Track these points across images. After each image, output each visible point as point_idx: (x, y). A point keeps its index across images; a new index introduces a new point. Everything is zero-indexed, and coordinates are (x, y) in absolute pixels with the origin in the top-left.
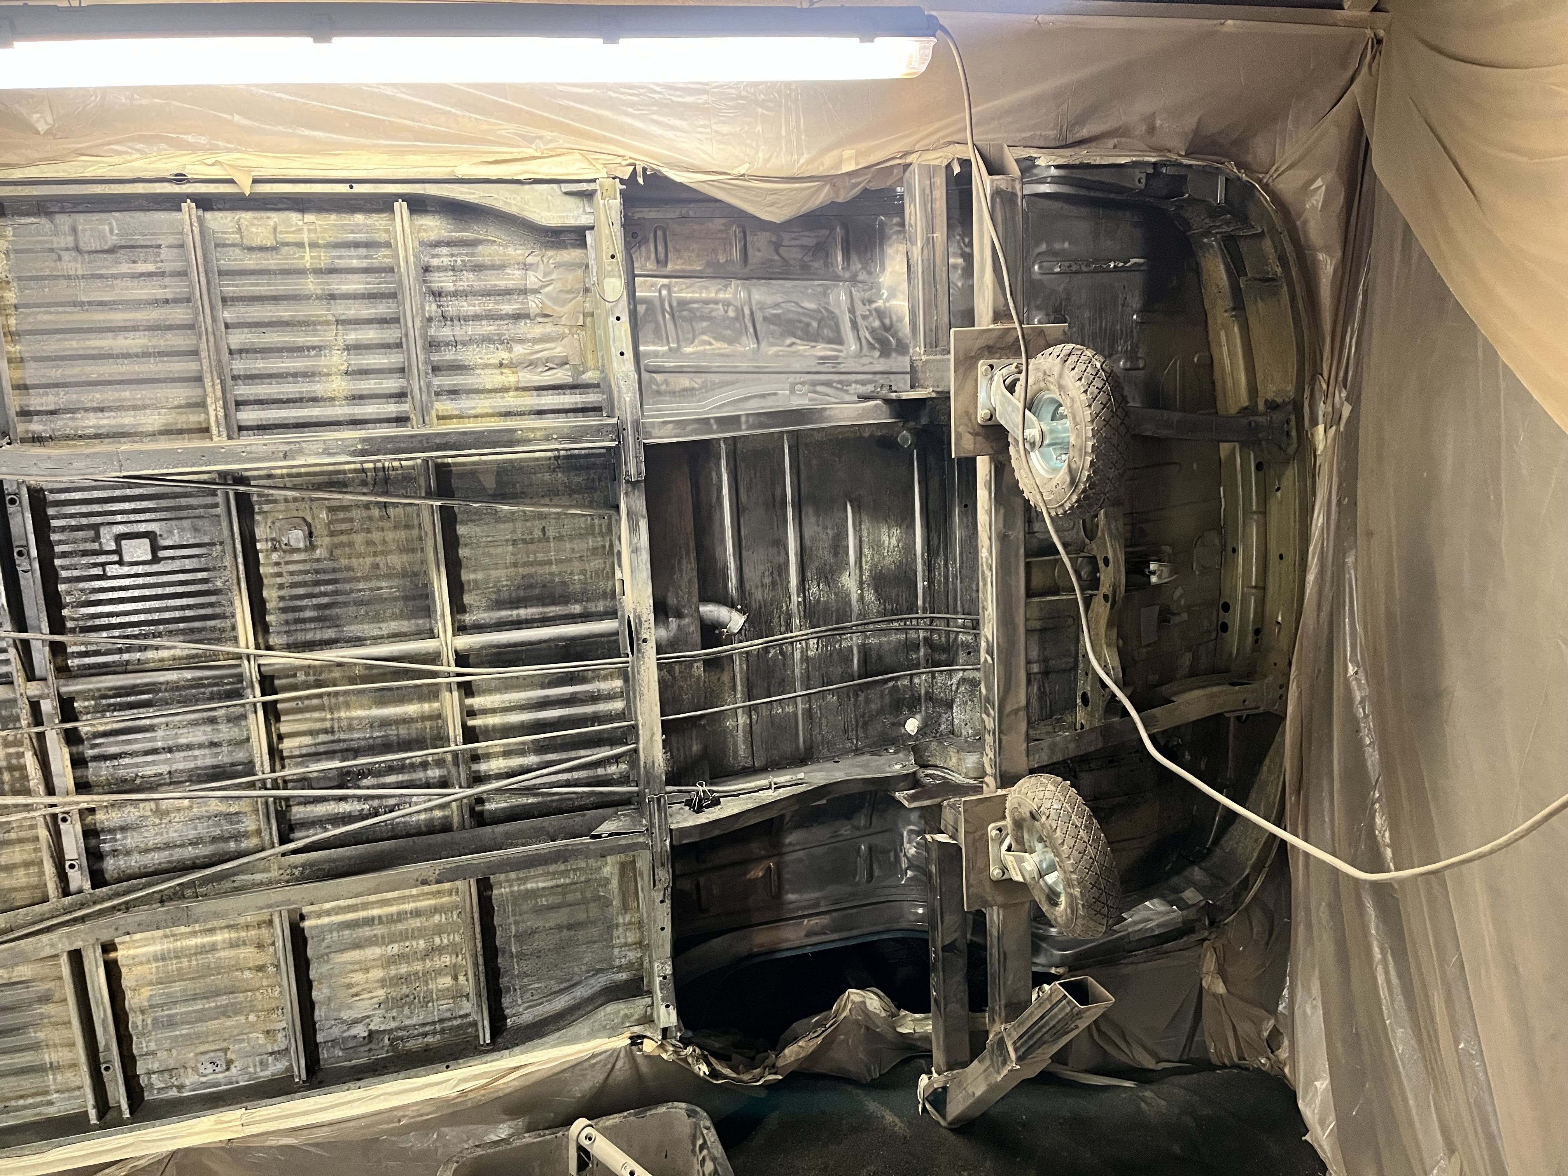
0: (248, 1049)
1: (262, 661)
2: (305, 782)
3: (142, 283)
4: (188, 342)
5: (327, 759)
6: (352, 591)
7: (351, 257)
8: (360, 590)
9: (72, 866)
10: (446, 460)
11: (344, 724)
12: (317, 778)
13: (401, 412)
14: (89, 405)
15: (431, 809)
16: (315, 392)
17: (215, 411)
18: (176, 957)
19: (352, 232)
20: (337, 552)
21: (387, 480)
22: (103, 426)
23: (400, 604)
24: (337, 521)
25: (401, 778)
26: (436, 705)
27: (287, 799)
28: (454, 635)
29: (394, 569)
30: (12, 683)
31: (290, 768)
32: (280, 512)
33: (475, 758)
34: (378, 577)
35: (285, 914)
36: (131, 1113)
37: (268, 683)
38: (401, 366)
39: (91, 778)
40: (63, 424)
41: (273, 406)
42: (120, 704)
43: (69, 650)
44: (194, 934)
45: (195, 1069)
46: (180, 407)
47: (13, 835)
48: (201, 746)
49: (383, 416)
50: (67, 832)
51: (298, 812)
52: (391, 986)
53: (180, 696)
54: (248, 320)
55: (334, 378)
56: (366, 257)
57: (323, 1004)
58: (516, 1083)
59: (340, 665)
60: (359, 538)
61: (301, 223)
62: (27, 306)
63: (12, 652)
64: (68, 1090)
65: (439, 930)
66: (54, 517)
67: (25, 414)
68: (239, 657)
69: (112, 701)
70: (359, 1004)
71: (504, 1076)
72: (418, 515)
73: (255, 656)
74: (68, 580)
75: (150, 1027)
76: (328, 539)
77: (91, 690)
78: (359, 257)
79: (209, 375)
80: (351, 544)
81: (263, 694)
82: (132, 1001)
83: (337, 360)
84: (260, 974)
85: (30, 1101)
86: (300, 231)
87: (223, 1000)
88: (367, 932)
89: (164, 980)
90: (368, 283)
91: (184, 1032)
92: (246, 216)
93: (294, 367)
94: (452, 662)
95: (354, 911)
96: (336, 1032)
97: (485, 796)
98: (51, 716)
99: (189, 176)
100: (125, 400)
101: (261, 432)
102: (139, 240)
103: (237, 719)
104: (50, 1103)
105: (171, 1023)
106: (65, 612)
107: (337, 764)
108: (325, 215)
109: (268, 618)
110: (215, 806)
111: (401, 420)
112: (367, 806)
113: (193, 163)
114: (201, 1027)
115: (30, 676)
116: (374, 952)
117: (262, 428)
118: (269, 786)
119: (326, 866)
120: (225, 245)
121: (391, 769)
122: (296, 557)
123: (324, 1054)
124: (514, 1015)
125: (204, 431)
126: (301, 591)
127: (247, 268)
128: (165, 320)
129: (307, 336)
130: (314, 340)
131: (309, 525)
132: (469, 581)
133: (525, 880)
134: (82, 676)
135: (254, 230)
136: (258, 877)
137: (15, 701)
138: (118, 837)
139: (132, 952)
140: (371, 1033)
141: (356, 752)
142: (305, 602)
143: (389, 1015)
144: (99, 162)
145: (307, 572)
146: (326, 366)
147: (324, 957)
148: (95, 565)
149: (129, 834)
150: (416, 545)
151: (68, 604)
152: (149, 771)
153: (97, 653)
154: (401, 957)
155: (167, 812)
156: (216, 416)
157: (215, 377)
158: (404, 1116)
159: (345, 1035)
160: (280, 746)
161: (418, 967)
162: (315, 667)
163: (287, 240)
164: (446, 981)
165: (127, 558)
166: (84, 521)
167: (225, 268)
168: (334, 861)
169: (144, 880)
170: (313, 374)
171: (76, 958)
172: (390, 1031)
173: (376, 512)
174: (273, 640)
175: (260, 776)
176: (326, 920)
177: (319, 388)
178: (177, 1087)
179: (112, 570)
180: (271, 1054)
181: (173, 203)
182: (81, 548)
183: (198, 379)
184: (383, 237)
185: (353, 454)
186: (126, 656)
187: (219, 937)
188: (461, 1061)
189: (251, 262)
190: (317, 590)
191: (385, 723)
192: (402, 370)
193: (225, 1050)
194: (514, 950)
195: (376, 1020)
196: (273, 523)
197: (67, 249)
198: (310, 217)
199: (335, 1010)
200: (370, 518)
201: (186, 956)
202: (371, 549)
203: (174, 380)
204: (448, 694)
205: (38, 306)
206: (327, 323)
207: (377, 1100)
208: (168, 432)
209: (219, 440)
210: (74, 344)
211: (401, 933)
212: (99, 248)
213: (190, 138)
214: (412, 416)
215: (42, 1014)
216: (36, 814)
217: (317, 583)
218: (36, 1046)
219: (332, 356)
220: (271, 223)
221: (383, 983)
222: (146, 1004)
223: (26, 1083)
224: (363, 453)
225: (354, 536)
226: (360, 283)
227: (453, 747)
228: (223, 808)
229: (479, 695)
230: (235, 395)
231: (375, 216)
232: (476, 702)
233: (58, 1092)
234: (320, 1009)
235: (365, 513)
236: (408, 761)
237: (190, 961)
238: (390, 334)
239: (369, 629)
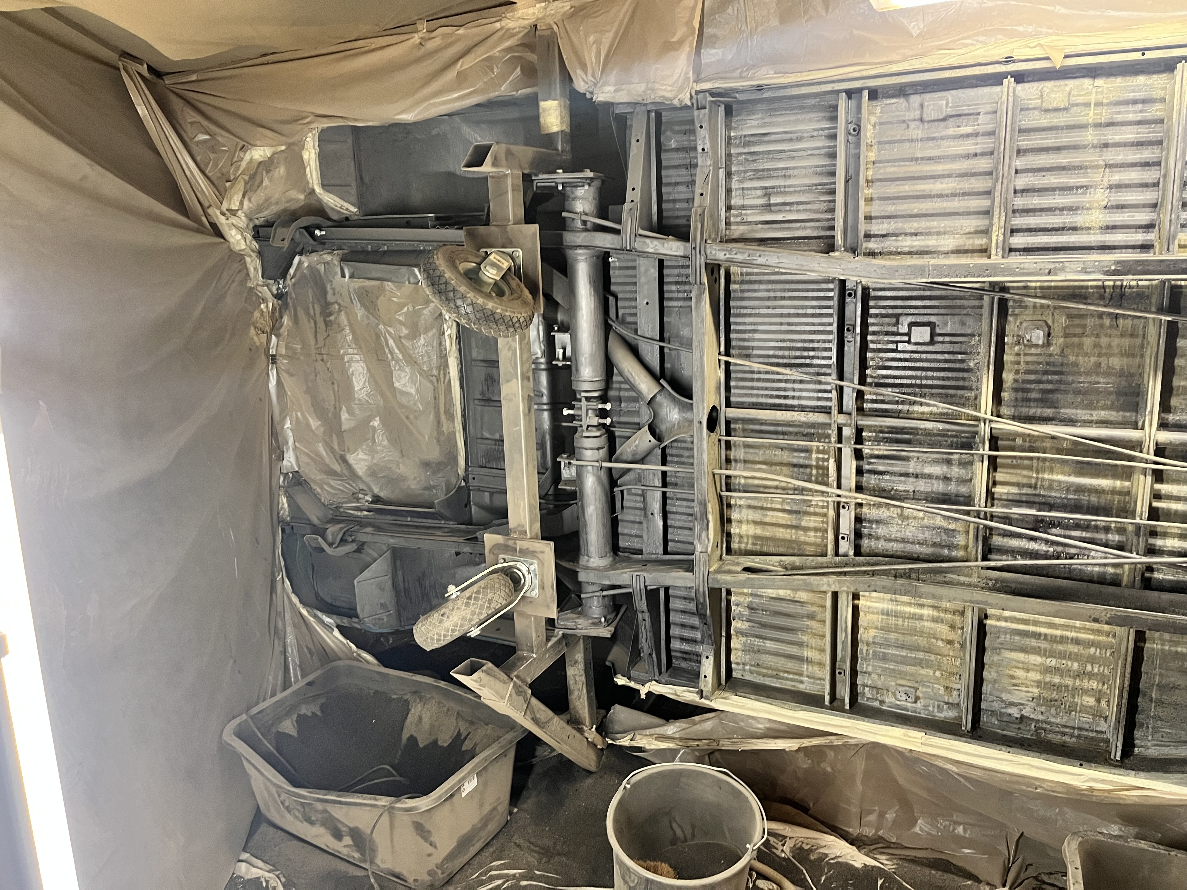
0: (931, 694)
1: (994, 425)
2: (1007, 519)
3: (961, 142)
4: (985, 185)
5: (1027, 507)
6: (1073, 382)
7: (1128, 112)
8: (1080, 383)
9: (843, 538)
10: (1179, 283)
11: (1046, 484)
12: (1017, 519)
13: (1147, 241)
14: (909, 231)
15: (1105, 565)
16: (1076, 222)
17: (997, 236)
18: (895, 616)
19: (1133, 91)
20: (1067, 351)
21: (1122, 296)
22: (915, 246)
23: (1113, 397)
24: (1073, 326)
25: (1084, 534)
26: (1127, 484)
27: (991, 529)
28: (1157, 430)
29: (1113, 369)
30: (830, 413)
31: (997, 507)
32: (1027, 316)
33: (1154, 533)
34: (1098, 374)
35: (976, 610)
36: (850, 707)
37: (994, 442)
38: (1155, 202)
39: (864, 484)
40: (890, 244)
41: (1039, 233)
42: (890, 438)
43: (866, 397)
44: (909, 604)
45: (894, 694)
46: (970, 233)
47: (812, 509)
48: (937, 478)
49: (1130, 244)
50: (844, 515)
51: (997, 541)
52: (1044, 688)
53: (931, 440)
54: (1034, 167)
55: (1093, 211)
56: (1141, 111)
57: (990, 682)
58: (1136, 799)
59: (1054, 438)
60: (1088, 342)
61: (1091, 87)
62: (880, 162)
63: (834, 393)
64: (814, 678)
65: (1092, 660)
66: (873, 307)
67: (868, 236)
68: (977, 419)
69: (887, 435)
70: (1017, 692)
71: (1127, 790)
72: (1144, 327)
73: (991, 421)
74: (874, 351)
75: (871, 656)
76: (1062, 339)
77: (876, 426)
78: (1135, 112)
79: (998, 210)
80: (1080, 346)
81: (990, 450)
82: (863, 635)
83: (1101, 196)
84: (949, 646)
85: (791, 676)
86: (1089, 93)
87: (921, 655)
88: (1033, 642)
89: (886, 629)
90: (1138, 133)
91: (891, 667)
92: (1048, 85)
93: (1062, 203)
94: (1152, 451)
95: (1025, 624)
96: (996, 706)
97: (1155, 566)
98: (849, 438)
99: (1016, 58)
100: (933, 228)
101: (1025, 253)
102: (965, 110)
103: (967, 464)
104: (802, 682)
105: (884, 658)
106: (868, 372)
107: (1033, 512)
108: (1112, 79)
109: (1003, 394)
110: (939, 522)
111: (1146, 247)
112: (1051, 550)
113: (1020, 47)
114: (903, 668)
115: (841, 411)
116: (1037, 659)
117: (1027, 250)
118: (982, 516)
119: (1014, 586)
120: (1028, 109)
121: (1077, 526)
122: (1033, 351)
123: (984, 718)
124: (1142, 747)
125: (984, 251)
126: (1032, 377)
127: (1041, 126)
128: (972, 169)
129: (1078, 178)
130: (1083, 181)
131: (1049, 327)
132: (1179, 387)
133: (1177, 644)
134: (873, 416)
135: (1053, 96)
136: (962, 579)
137: (830, 425)
138: (874, 526)
139: (868, 604)
140: (1022, 717)
141: (1051, 507)
142: (1033, 386)
143: (1038, 709)
144: (951, 54)
145: (1040, 363)
146: (1089, 202)
147: (997, 650)
148: (892, 342)
149: (881, 526)
150: (1137, 351)
151: (870, 367)
152: (901, 487)
153: (883, 402)
154: (1057, 670)
155: (907, 518)
156: (997, 241)
157: (1002, 211)
158: (1041, 787)
159: (1003, 710)
160: (993, 490)
161: (1069, 682)
162: (1033, 436)
163: (1078, 101)
164: (1090, 701)
165: (913, 340)
166: (890, 311)
167: (1024, 127)
168: (1021, 583)
169: (887, 559)
170: (1077, 208)
171: (835, 595)
172: (1038, 721)
173: (1107, 322)
174: (1004, 410)
175: (977, 508)
176: (1003, 624)
177: (1079, 220)
178: (880, 701)
179: (901, 347)
180: (947, 703)
181: (997, 79)
182: (886, 329)
183: (988, 213)
184: (1158, 94)
185: (1106, 273)
186: (900, 407)
187: (926, 612)
188: (1093, 765)
189: (1045, 121)
190: (1045, 378)
191: (1080, 489)
192: (1155, 206)
193: (916, 689)
194: (1154, 696)
195: (1028, 709)
196: (1021, 323)
197: (914, 120)
198: (1100, 82)
199: (998, 690)
200: (1102, 326)
201: (902, 617)
202: (1096, 351)
203: (969, 213)
204: (1142, 477)
205: (888, 161)
206: (1097, 167)
207: (1021, 766)
208: (959, 252)
209: (996, 258)
210: (907, 188)
211: (1060, 652)
212: (936, 118)
213: (1021, 29)
214: (1156, 244)
215: (808, 625)
216: (830, 499)
217: (1046, 373)
218: (800, 644)
219: (1095, 193)
220: (1068, 89)
221: (1039, 684)
222: (871, 640)
223: (790, 665)
224: (1115, 272)
225: (1085, 339)
226: (1131, 133)
227: (1137, 521)
228: (944, 524)
229: (1168, 483)
230: (1012, 225)
231: (1155, 77)
232: (1164, 488)
233: (808, 676)
234: (987, 686)
235: (1098, 321)
236: (1093, 523)
237: (904, 621)
238: (1150, 175)
239: (1082, 414)
